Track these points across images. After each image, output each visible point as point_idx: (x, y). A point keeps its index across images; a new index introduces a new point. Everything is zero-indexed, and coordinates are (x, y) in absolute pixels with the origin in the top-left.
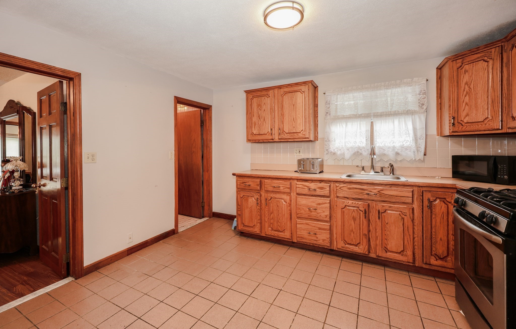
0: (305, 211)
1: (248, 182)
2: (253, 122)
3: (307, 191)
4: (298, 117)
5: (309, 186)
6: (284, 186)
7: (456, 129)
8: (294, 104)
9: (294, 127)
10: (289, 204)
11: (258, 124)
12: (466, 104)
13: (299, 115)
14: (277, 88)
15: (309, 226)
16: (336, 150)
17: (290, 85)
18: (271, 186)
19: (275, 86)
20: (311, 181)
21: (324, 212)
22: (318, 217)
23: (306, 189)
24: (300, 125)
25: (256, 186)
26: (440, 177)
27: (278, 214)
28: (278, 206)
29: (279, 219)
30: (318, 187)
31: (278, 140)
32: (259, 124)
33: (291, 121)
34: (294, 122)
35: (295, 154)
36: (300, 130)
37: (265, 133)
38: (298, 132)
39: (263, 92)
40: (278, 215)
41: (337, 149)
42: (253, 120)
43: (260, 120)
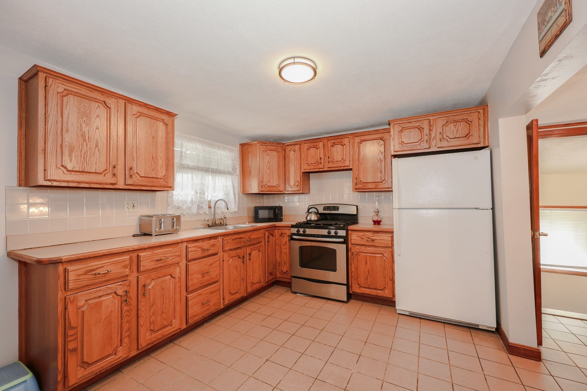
0: (198, 280)
1: (102, 267)
2: (67, 143)
3: (200, 253)
4: (160, 156)
5: (202, 247)
6: (172, 255)
7: (263, 190)
8: (153, 136)
9: (153, 170)
10: (179, 279)
11: (81, 151)
12: (268, 174)
13: (161, 153)
14: (123, 99)
15: (202, 295)
16: (180, 204)
17: (148, 106)
18: (152, 261)
19: (123, 96)
20: (202, 240)
21: (215, 272)
22: (210, 281)
23: (199, 251)
24: (161, 169)
25: (123, 270)
26: (247, 223)
27: (162, 301)
28: (163, 289)
29: (165, 308)
30: (210, 245)
31: (123, 185)
32: (83, 151)
33: (150, 160)
34: (153, 161)
35: (126, 210)
36: (162, 175)
37: (97, 171)
38: (159, 178)
39: (94, 93)
40: (164, 302)
41: (182, 203)
42: (66, 140)
43: (87, 144)
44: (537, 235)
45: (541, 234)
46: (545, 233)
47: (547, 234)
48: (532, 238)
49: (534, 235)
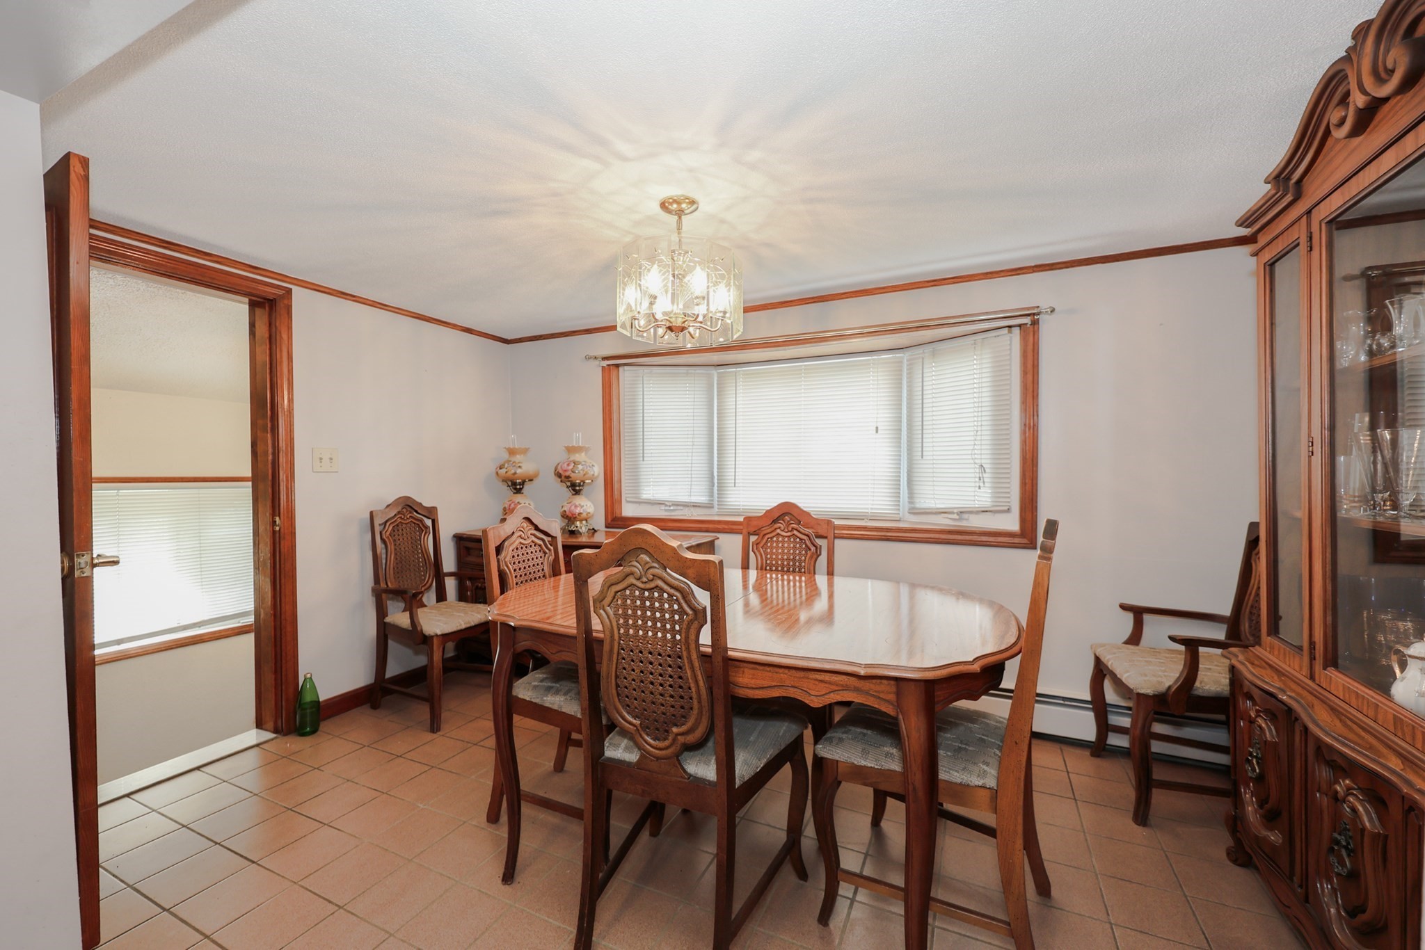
44: (83, 566)
45: (96, 561)
46: (108, 555)
47: (115, 559)
48: (64, 579)
49: (72, 568)
